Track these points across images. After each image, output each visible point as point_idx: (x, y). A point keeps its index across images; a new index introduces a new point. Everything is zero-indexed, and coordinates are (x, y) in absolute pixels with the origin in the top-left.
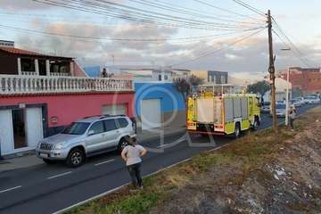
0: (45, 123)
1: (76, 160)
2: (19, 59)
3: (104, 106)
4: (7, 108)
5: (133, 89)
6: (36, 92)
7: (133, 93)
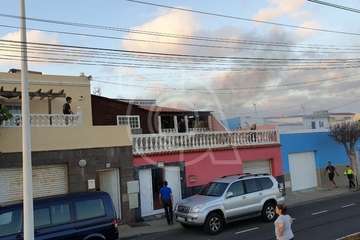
0: (184, 182)
1: (215, 227)
3: (245, 162)
5: (279, 142)
6: (174, 149)
7: (278, 146)
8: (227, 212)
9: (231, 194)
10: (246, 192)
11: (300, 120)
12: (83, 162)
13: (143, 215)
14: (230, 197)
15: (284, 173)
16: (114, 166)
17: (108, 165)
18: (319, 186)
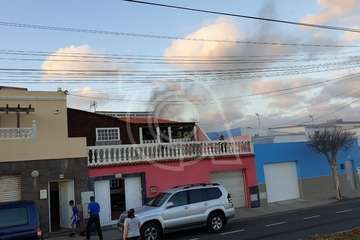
0: (144, 192)
2: (141, 129)
3: (212, 173)
4: (104, 178)
5: (252, 152)
6: (134, 161)
7: (252, 156)
8: (164, 222)
9: (171, 204)
10: (189, 203)
11: (303, 129)
12: (35, 173)
13: (102, 225)
14: (170, 207)
15: (259, 184)
16: (68, 177)
17: (61, 176)
18: (301, 197)
